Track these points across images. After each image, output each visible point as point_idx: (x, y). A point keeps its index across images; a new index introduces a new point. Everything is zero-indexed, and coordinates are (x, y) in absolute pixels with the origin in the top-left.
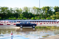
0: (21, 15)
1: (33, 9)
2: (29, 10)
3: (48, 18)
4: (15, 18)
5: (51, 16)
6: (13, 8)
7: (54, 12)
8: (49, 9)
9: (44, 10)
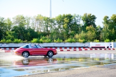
1: (37, 20)
2: (26, 22)
3: (69, 40)
5: (77, 36)
9: (60, 22)
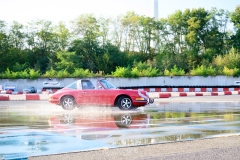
0: (65, 57)
1: (125, 24)
2: (101, 29)
3: (201, 69)
4: (32, 72)
5: (219, 60)
7: (233, 37)
8: (203, 23)
9: (179, 28)
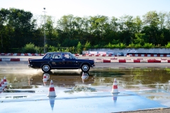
0: (139, 36)
2: (160, 20)
4: (122, 45)
6: (118, 18)
